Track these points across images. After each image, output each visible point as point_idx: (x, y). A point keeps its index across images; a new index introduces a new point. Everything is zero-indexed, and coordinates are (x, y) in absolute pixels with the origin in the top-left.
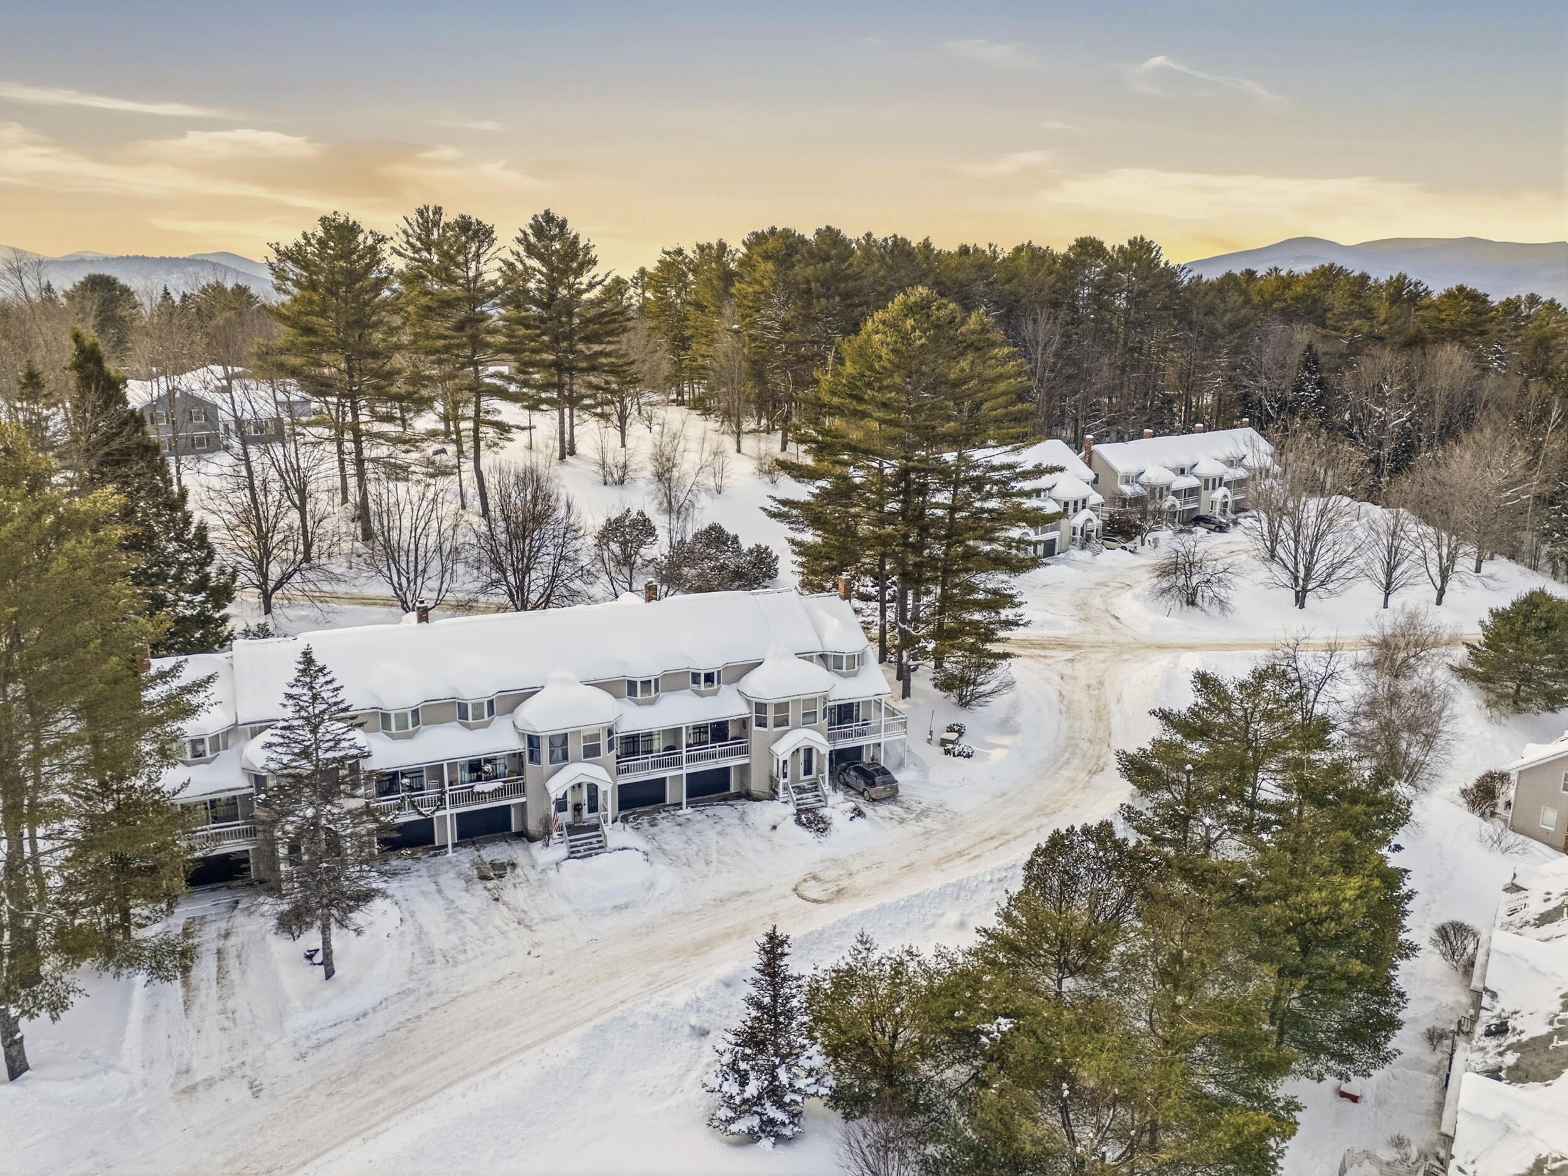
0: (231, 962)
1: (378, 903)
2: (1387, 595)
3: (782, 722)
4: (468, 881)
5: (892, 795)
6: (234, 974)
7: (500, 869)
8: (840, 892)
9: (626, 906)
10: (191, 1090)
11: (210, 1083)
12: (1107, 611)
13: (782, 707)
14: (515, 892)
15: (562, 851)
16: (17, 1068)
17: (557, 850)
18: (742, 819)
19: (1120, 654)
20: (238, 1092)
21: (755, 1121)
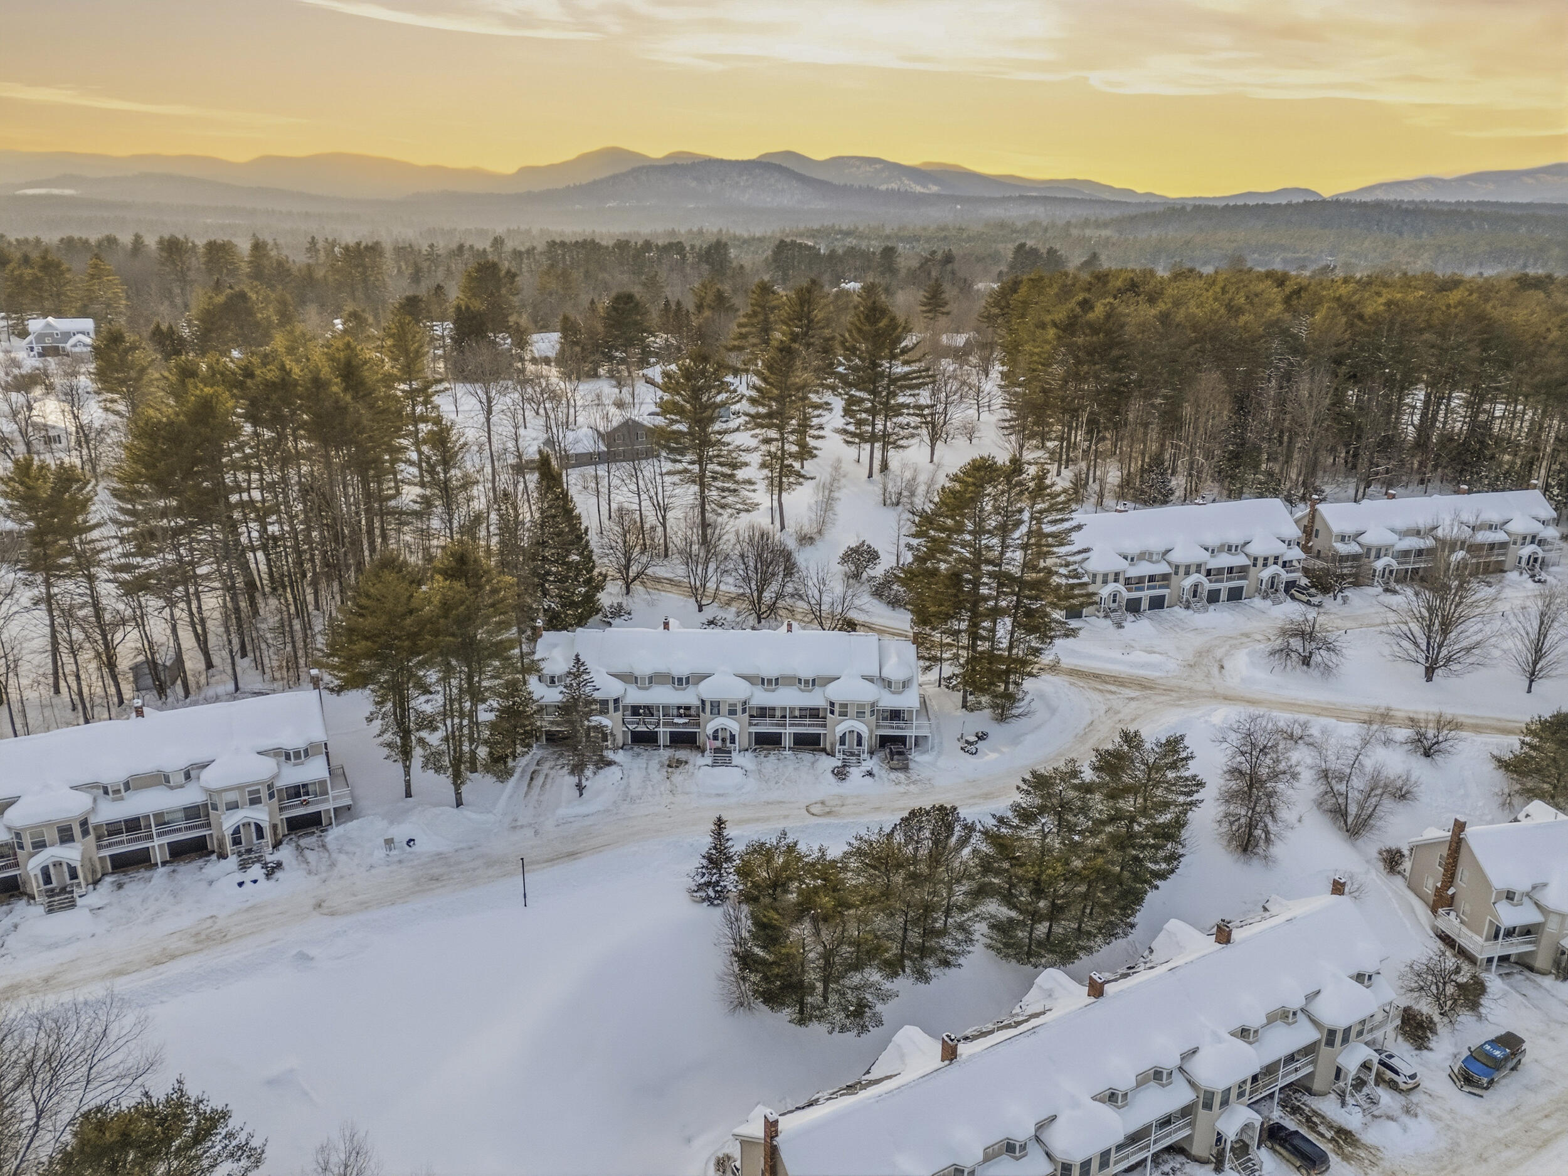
0: (549, 780)
1: (613, 768)
2: (1531, 681)
3: (844, 714)
4: (662, 766)
5: (905, 768)
6: (548, 786)
7: (680, 763)
8: (829, 813)
9: (722, 795)
10: (514, 828)
11: (522, 827)
12: (1220, 660)
13: (844, 706)
14: (678, 777)
15: (709, 761)
16: (459, 803)
17: (708, 759)
18: (813, 763)
19: (1180, 699)
20: (529, 832)
21: (704, 894)
